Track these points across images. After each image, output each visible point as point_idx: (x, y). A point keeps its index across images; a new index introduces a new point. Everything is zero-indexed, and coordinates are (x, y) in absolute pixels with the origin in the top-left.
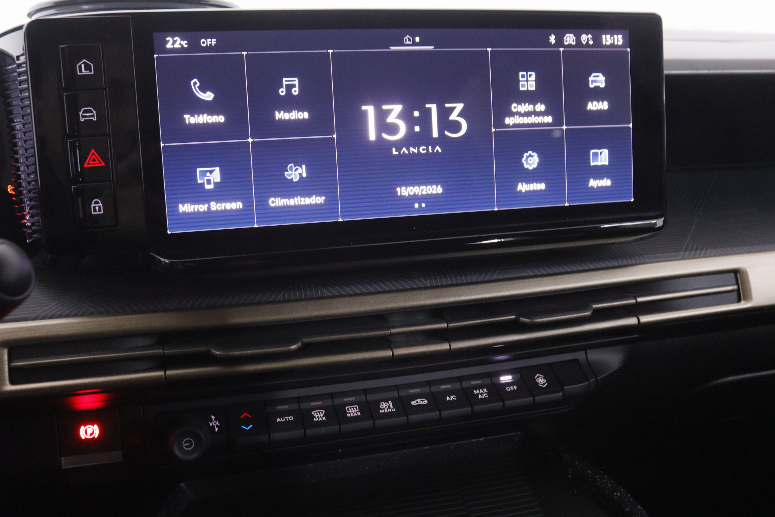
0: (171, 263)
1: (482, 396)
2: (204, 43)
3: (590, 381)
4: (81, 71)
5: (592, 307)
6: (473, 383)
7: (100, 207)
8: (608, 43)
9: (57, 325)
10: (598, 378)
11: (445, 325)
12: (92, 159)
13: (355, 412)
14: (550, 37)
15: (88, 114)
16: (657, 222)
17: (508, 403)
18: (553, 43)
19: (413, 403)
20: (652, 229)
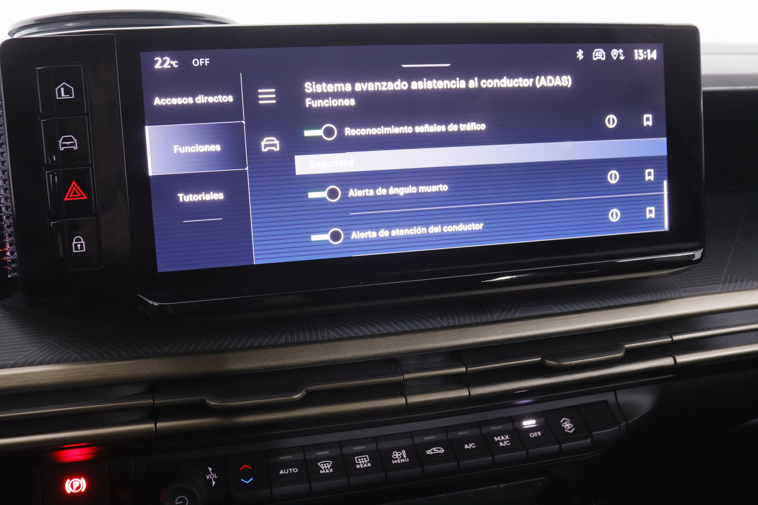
0: (160, 306)
1: (503, 443)
2: (196, 62)
3: (621, 425)
4: (60, 95)
5: (624, 347)
6: (494, 428)
7: (82, 244)
8: (641, 58)
9: (37, 373)
10: (629, 422)
11: (463, 369)
12: (73, 192)
13: (365, 463)
14: (578, 53)
15: (68, 143)
16: (695, 253)
17: (532, 451)
18: (580, 59)
19: (429, 452)
20: (689, 262)
